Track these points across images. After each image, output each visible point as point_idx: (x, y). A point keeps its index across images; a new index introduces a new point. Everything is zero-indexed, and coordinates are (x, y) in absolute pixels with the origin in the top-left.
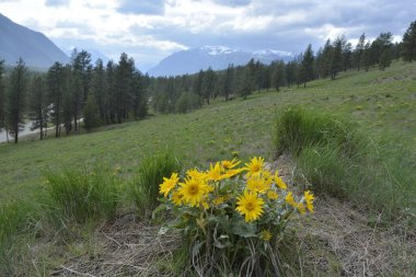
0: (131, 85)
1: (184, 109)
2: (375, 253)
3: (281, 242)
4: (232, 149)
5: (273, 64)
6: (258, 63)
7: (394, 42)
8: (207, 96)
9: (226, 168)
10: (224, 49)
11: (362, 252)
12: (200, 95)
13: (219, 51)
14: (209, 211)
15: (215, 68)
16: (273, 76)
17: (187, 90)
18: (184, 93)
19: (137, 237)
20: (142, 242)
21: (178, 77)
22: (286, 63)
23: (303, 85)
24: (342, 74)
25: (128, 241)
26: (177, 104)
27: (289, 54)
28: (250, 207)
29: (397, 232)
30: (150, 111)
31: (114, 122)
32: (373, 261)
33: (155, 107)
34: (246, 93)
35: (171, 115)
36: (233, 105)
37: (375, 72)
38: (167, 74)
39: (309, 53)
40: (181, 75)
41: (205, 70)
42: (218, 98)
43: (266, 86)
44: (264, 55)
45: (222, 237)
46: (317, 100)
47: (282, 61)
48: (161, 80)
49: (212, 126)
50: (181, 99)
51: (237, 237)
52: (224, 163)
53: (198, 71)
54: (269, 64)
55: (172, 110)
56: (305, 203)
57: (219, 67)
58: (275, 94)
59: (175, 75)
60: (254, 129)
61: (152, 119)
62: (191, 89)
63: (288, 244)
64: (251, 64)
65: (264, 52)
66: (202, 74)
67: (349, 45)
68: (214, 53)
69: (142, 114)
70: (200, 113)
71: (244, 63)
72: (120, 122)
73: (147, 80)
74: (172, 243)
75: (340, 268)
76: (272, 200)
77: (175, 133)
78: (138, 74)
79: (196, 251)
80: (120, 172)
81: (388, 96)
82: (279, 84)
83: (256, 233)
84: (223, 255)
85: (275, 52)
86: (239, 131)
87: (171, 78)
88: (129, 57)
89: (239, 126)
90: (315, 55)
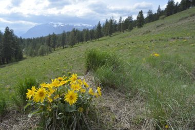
0: (12, 43)
1: (42, 54)
2: (129, 110)
3: (89, 111)
4: (68, 71)
5: (84, 30)
6: (77, 30)
7: (133, 20)
8: (54, 47)
9: (60, 81)
10: (60, 24)
11: (124, 110)
12: (50, 46)
13: (57, 25)
14: (52, 102)
15: (56, 33)
16: (84, 36)
17: (43, 44)
18: (41, 46)
19: (17, 121)
20: (21, 123)
21: (38, 38)
22: (90, 30)
23: (98, 40)
24: (114, 34)
25: (13, 124)
26: (39, 51)
27: (91, 26)
28: (71, 98)
29: (137, 99)
30: (24, 56)
31: (4, 64)
32: (128, 113)
33: (27, 54)
34: (72, 44)
35: (36, 57)
36: (66, 50)
37: (127, 33)
38: (32, 37)
39: (99, 25)
40: (39, 37)
41: (51, 34)
42: (59, 47)
43: (82, 40)
44: (79, 26)
45: (60, 114)
46: (105, 46)
47: (88, 29)
48: (29, 40)
49: (57, 61)
50: (40, 49)
51: (68, 113)
52: (59, 78)
53: (48, 35)
54: (82, 30)
55: (36, 55)
56: (98, 92)
57: (58, 32)
58: (86, 44)
59: (36, 37)
60: (77, 61)
61: (26, 60)
62: (45, 44)
63: (93, 112)
64: (74, 31)
65: (79, 25)
66: (50, 36)
67: (116, 21)
68: (55, 26)
69: (20, 58)
70: (51, 55)
71: (70, 30)
72: (8, 63)
73: (21, 40)
74: (36, 121)
75: (115, 118)
76: (83, 93)
77: (38, 66)
78: (16, 37)
79: (48, 123)
80: (10, 89)
81: (133, 43)
82: (87, 40)
83: (76, 109)
84: (62, 122)
85: (84, 25)
86: (71, 62)
87: (34, 39)
88: (10, 29)
89: (70, 60)
90: (102, 26)
